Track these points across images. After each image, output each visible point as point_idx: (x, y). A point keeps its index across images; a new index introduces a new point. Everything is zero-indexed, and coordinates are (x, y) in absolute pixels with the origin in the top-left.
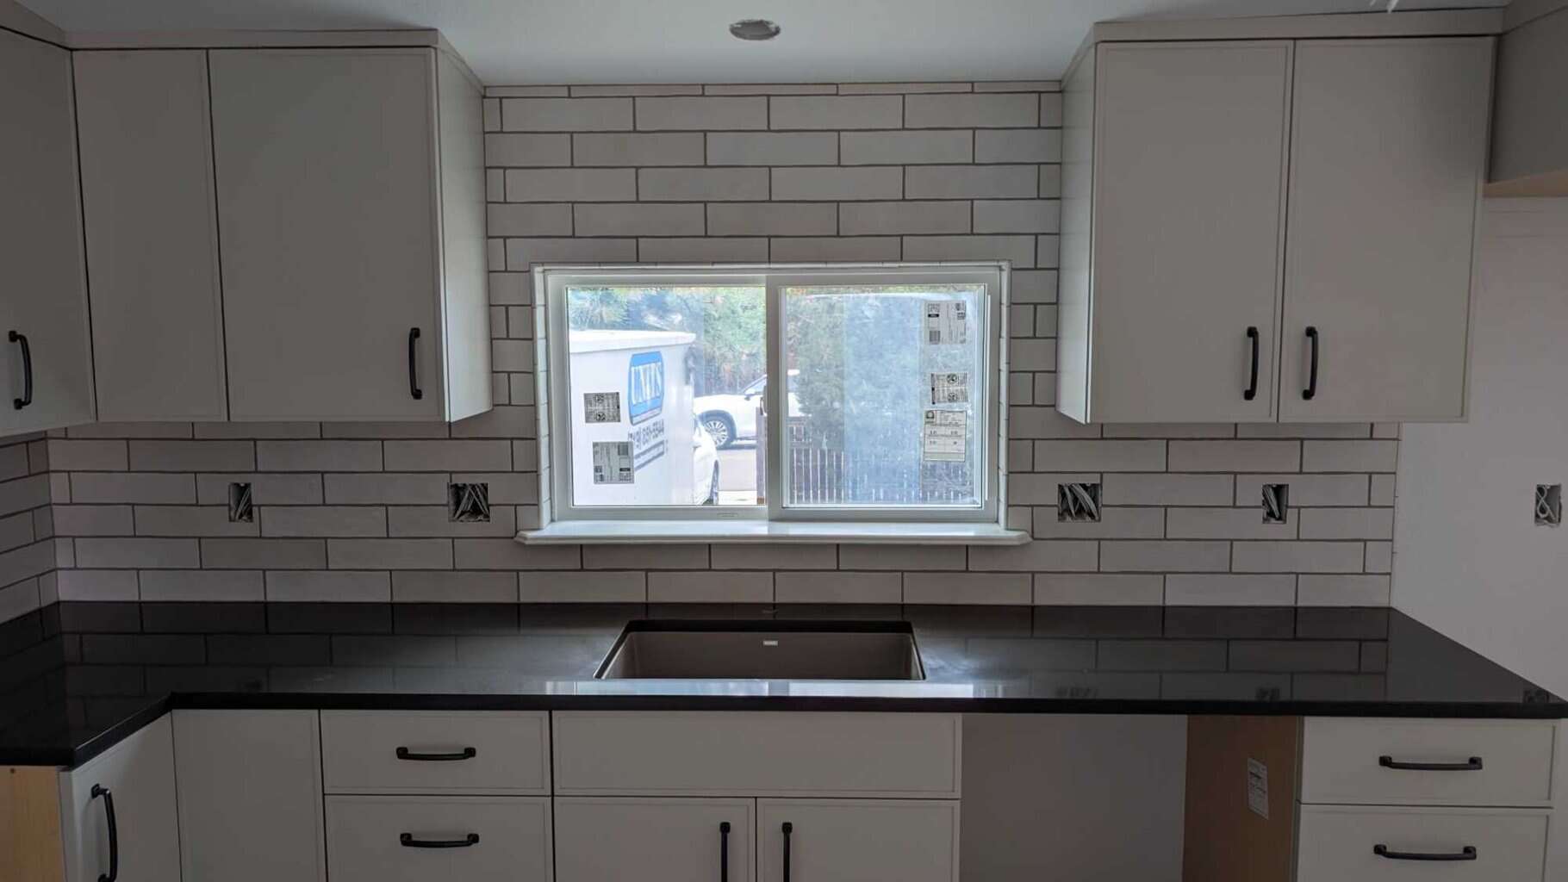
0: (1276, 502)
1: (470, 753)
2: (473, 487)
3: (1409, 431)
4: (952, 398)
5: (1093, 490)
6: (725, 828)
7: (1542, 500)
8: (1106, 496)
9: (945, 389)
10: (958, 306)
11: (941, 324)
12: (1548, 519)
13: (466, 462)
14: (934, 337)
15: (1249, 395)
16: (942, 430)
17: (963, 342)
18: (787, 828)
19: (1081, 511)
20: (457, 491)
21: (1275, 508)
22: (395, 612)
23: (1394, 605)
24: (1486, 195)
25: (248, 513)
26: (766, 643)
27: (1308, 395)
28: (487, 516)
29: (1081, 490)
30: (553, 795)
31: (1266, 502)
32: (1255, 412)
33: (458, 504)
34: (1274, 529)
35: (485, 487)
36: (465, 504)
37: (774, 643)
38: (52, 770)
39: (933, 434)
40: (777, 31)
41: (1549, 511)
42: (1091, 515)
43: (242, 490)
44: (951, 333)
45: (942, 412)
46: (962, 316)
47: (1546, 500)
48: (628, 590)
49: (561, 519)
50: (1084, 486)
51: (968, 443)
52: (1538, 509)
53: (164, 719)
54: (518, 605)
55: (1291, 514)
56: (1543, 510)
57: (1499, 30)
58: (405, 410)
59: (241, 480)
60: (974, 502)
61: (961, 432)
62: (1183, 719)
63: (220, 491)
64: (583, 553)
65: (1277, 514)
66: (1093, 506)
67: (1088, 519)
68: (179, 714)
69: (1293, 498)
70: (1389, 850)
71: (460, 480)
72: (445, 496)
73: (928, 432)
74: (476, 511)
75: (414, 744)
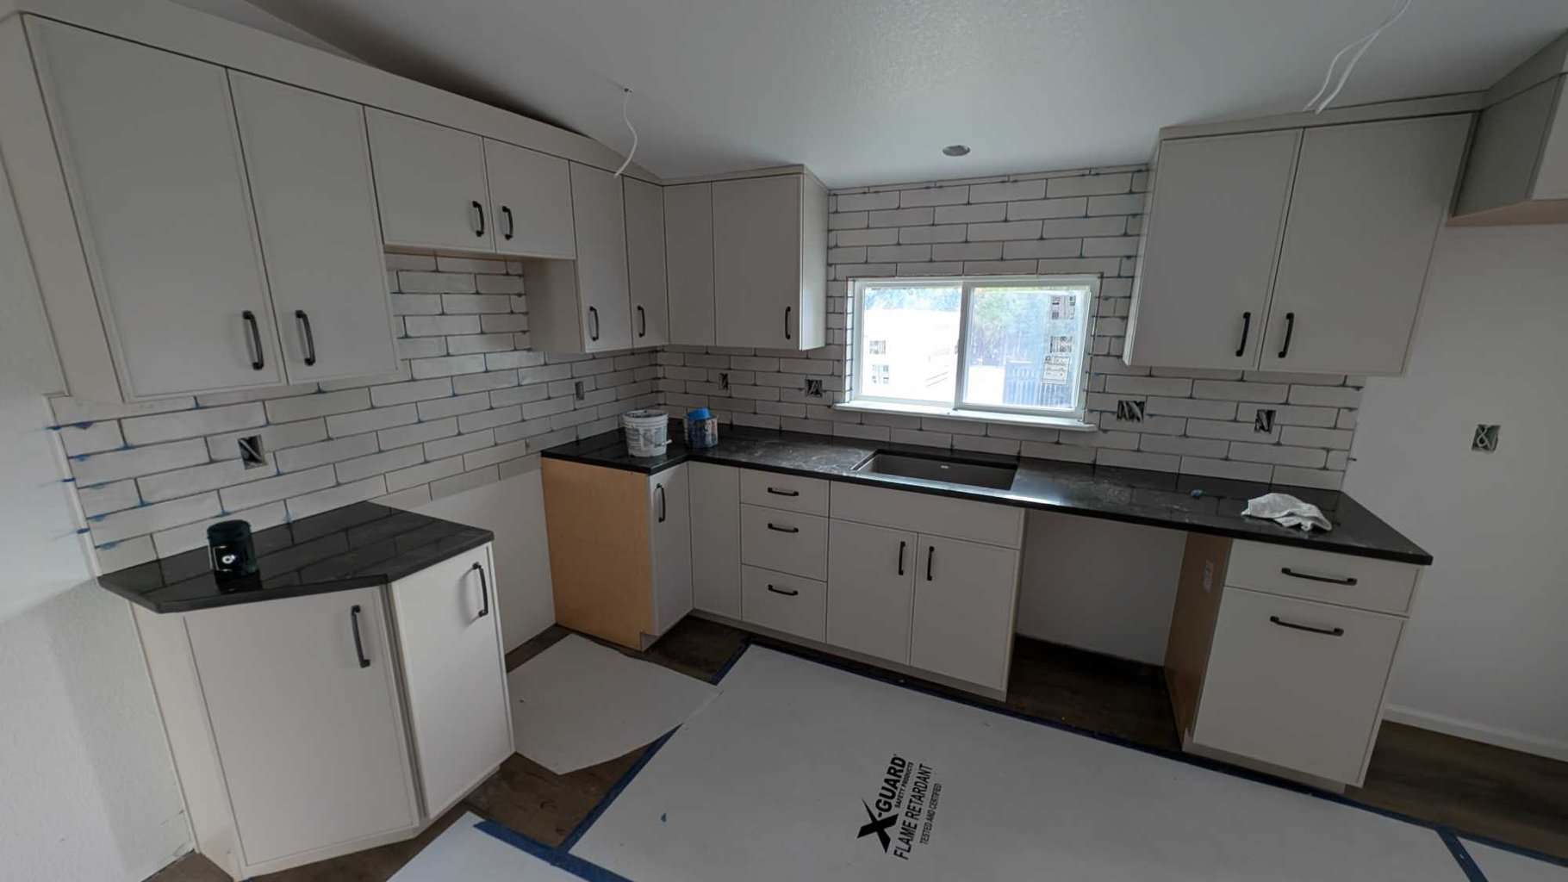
0: (1266, 420)
1: (796, 494)
2: (817, 381)
3: (1372, 383)
4: (1062, 350)
5: (1141, 405)
6: (903, 544)
7: (1482, 435)
8: (1148, 410)
9: (1058, 344)
10: (1071, 299)
11: (1060, 309)
12: (1486, 448)
13: (815, 370)
14: (1055, 315)
15: (1239, 353)
16: (1053, 367)
17: (1072, 318)
18: (932, 549)
19: (1132, 416)
20: (810, 383)
21: (1265, 424)
22: (780, 433)
23: (1345, 490)
24: (1448, 225)
25: (726, 386)
26: (943, 467)
27: (1282, 355)
28: (821, 396)
29: (1134, 406)
30: (829, 517)
31: (1258, 420)
32: (1244, 363)
33: (810, 389)
34: (1263, 436)
35: (821, 381)
36: (813, 389)
37: (946, 467)
38: (644, 475)
39: (1049, 369)
40: (968, 151)
41: (1487, 442)
42: (1138, 419)
43: (725, 377)
44: (1065, 313)
45: (1056, 357)
46: (1073, 304)
47: (1486, 435)
48: (882, 436)
49: (855, 399)
50: (1135, 402)
51: (1070, 374)
52: (1478, 439)
53: (685, 463)
54: (832, 436)
55: (1275, 429)
56: (1482, 441)
57: (1479, 108)
58: (783, 344)
59: (725, 372)
60: (1071, 407)
61: (1066, 368)
62: (1185, 533)
63: (715, 376)
64: (864, 416)
65: (1266, 428)
66: (1140, 415)
67: (1136, 420)
68: (690, 463)
69: (1277, 419)
70: (1281, 620)
71: (810, 378)
72: (803, 385)
73: (1046, 367)
74: (817, 393)
75: (775, 487)
